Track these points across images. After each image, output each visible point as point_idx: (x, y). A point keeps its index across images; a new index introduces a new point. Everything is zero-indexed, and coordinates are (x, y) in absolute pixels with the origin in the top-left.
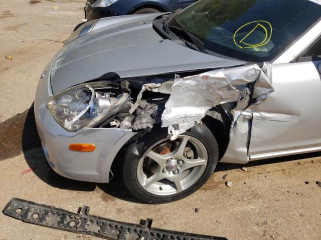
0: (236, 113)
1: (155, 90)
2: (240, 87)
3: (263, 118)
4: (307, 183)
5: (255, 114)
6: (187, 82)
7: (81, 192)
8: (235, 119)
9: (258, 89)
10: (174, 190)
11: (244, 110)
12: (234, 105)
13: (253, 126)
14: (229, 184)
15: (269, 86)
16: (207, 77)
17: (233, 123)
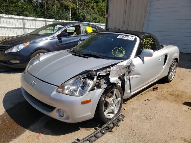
0: (125, 78)
1: (101, 74)
2: (126, 68)
3: (133, 78)
4: (145, 101)
5: (131, 77)
6: (114, 68)
7: (75, 132)
8: (125, 80)
9: (131, 67)
10: (113, 115)
11: (127, 76)
12: (124, 75)
13: (131, 81)
14: (125, 109)
15: (134, 66)
16: (119, 65)
17: (125, 81)
